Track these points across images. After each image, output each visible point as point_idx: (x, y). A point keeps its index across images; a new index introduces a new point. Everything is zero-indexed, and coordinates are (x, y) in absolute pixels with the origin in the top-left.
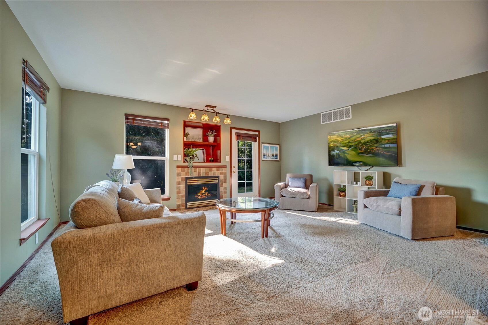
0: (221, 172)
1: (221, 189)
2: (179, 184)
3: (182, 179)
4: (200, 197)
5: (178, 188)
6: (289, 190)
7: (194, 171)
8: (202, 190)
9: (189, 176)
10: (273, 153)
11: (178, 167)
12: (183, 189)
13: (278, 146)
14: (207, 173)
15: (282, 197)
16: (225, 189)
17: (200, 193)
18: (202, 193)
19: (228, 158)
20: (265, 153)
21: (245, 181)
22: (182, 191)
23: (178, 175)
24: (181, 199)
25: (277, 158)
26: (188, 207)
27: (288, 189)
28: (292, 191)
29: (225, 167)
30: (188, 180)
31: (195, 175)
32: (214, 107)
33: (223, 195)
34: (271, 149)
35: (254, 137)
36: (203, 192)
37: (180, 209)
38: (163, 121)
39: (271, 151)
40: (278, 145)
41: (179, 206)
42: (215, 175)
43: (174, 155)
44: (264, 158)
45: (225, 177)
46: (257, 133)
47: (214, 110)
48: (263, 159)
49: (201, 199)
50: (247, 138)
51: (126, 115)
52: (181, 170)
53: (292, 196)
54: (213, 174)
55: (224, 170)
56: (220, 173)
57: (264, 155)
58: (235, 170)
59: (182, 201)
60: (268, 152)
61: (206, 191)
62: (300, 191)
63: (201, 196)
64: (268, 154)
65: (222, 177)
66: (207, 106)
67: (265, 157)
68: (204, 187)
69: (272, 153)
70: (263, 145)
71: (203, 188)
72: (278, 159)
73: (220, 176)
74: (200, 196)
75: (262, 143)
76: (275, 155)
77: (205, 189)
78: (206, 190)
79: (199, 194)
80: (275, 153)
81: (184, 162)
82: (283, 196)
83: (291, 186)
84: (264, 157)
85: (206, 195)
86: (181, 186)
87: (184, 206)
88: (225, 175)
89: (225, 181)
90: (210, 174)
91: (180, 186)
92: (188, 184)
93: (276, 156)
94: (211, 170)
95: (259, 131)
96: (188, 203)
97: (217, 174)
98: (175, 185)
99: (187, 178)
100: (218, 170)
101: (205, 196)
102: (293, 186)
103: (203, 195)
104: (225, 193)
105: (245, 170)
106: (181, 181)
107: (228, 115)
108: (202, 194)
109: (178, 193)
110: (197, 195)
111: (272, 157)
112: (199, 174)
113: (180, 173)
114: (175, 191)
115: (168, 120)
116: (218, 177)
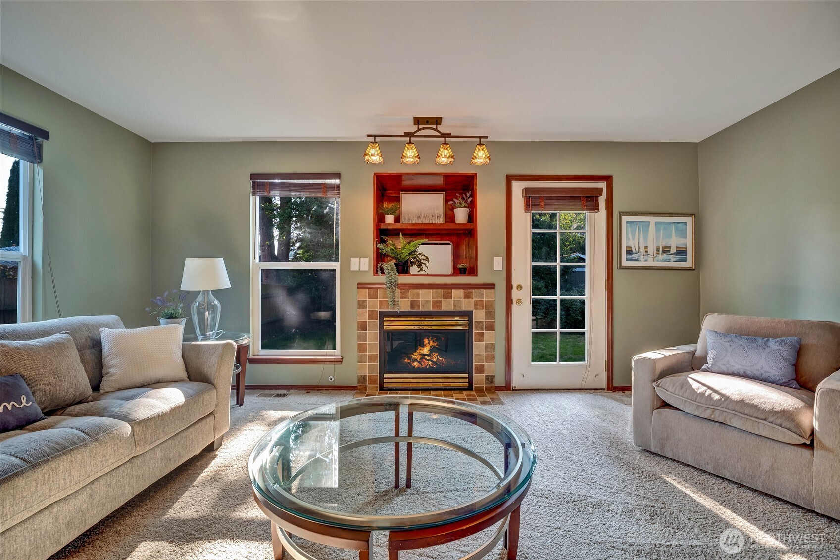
0: (476, 301)
1: (479, 348)
2: (363, 326)
3: (371, 315)
4: (416, 364)
5: (359, 338)
6: (695, 385)
7: (401, 298)
8: (423, 346)
9: (387, 308)
10: (664, 244)
11: (361, 286)
12: (372, 339)
13: (689, 221)
14: (437, 302)
15: (662, 410)
16: (491, 347)
17: (416, 353)
18: (422, 354)
19: (499, 264)
20: (631, 244)
21: (558, 330)
22: (370, 344)
23: (362, 305)
24: (368, 364)
25: (685, 261)
26: (385, 385)
27: (690, 381)
28: (709, 392)
29: (491, 286)
30: (385, 319)
31: (404, 305)
32: (437, 121)
33: (485, 364)
34: (658, 230)
35: (587, 197)
36: (426, 350)
37: (365, 389)
38: (328, 181)
39: (658, 237)
40: (690, 215)
41: (362, 379)
42: (461, 307)
43: (351, 258)
44: (627, 260)
45: (490, 315)
46: (603, 185)
47: (436, 130)
48: (625, 263)
49: (419, 368)
50: (566, 202)
51: (253, 176)
52: (369, 293)
53: (707, 415)
54: (455, 306)
55: (487, 296)
56: (476, 305)
57: (629, 252)
58: (524, 296)
59: (370, 369)
60: (646, 239)
61: (432, 349)
62: (755, 402)
63: (420, 363)
64: (646, 247)
65: (480, 316)
66: (418, 121)
67: (635, 256)
68: (428, 338)
69: (662, 243)
70: (625, 219)
71: (426, 341)
72: (689, 263)
73: (474, 311)
74: (416, 360)
75: (621, 214)
76: (673, 250)
77: (431, 343)
78: (434, 346)
79: (414, 357)
80: (674, 242)
81: (376, 273)
82: (665, 405)
83: (716, 369)
84: (629, 257)
85: (435, 360)
86: (367, 331)
87: (375, 382)
88: (489, 308)
89: (491, 327)
90: (446, 306)
91: (366, 333)
92: (385, 328)
93: (681, 252)
94: (448, 296)
95: (608, 179)
96: (385, 376)
97: (466, 305)
98: (355, 331)
99: (383, 315)
100: (467, 296)
101: (430, 363)
102: (724, 369)
103: (426, 360)
104: (491, 358)
105: (558, 297)
106: (368, 321)
107: (480, 137)
108: (424, 358)
109: (362, 348)
110: (410, 358)
111: (660, 257)
112: (413, 304)
113: (365, 301)
114: (354, 343)
115: (337, 175)
116: (468, 315)
